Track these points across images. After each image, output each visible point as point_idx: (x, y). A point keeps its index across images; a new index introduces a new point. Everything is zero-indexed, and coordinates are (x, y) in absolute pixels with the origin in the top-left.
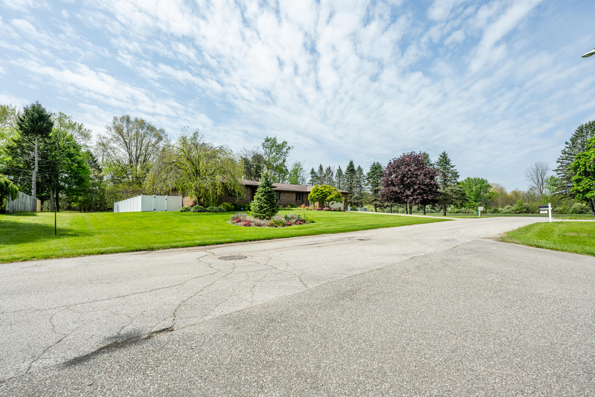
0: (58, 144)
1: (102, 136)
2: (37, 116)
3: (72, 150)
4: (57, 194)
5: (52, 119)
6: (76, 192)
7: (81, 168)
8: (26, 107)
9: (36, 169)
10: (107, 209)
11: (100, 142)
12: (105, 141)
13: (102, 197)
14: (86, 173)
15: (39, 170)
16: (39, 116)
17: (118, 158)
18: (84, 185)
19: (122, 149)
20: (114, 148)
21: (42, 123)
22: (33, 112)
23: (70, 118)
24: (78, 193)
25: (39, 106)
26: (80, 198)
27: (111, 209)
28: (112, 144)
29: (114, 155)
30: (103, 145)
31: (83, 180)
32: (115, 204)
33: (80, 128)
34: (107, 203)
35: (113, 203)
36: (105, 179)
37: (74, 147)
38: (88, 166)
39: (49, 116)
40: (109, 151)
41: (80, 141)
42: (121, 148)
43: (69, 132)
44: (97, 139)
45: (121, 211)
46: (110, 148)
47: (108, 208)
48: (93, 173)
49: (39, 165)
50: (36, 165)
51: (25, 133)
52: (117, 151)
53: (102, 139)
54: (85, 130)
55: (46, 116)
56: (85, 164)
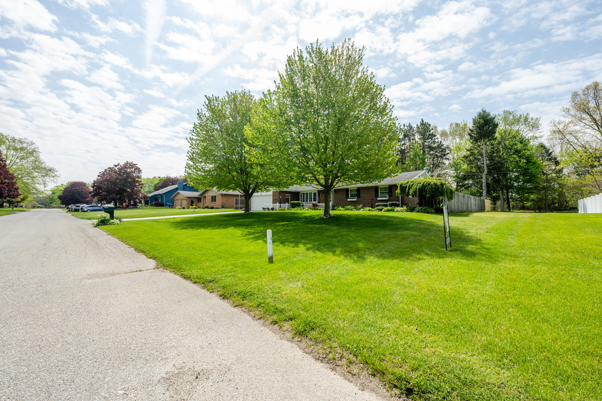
0: (505, 144)
1: (557, 121)
2: (483, 122)
3: (519, 146)
4: (508, 193)
5: (496, 120)
6: (526, 191)
7: (531, 164)
8: (474, 117)
9: (486, 172)
10: (569, 208)
11: (554, 129)
12: (561, 127)
13: (561, 194)
14: (537, 168)
15: (488, 172)
16: (485, 121)
17: (583, 143)
18: (536, 182)
19: (588, 131)
20: (576, 132)
21: (487, 127)
22: (479, 120)
23: (514, 113)
24: (530, 191)
25: (484, 112)
26: (532, 197)
27: (575, 209)
28: (572, 128)
29: (576, 141)
30: (560, 132)
31: (534, 176)
32: (581, 203)
33: (526, 119)
34: (569, 201)
35: (577, 201)
36: (565, 171)
37: (521, 142)
38: (539, 161)
39: (494, 118)
40: (568, 137)
41: (526, 133)
42: (587, 128)
43: (515, 128)
44: (550, 128)
45: (589, 211)
46: (569, 134)
47: (571, 208)
48: (548, 167)
49: (487, 167)
50: (485, 168)
51: (475, 141)
52: (581, 134)
53: (557, 125)
54: (532, 119)
55: (491, 119)
56: (535, 158)
